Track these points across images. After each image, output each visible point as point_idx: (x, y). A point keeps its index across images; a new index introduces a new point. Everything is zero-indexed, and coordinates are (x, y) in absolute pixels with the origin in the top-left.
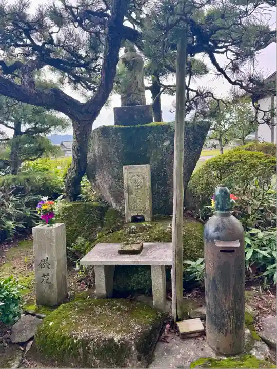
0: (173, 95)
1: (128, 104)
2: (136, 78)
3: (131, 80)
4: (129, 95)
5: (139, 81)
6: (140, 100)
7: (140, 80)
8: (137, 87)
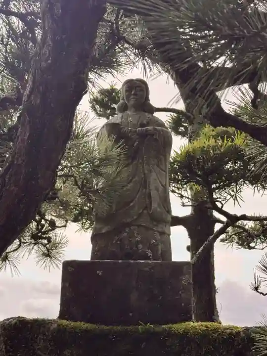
0: (250, 248)
1: (114, 256)
2: (145, 183)
3: (130, 185)
4: (119, 230)
5: (154, 193)
6: (153, 248)
7: (157, 190)
8: (148, 207)
